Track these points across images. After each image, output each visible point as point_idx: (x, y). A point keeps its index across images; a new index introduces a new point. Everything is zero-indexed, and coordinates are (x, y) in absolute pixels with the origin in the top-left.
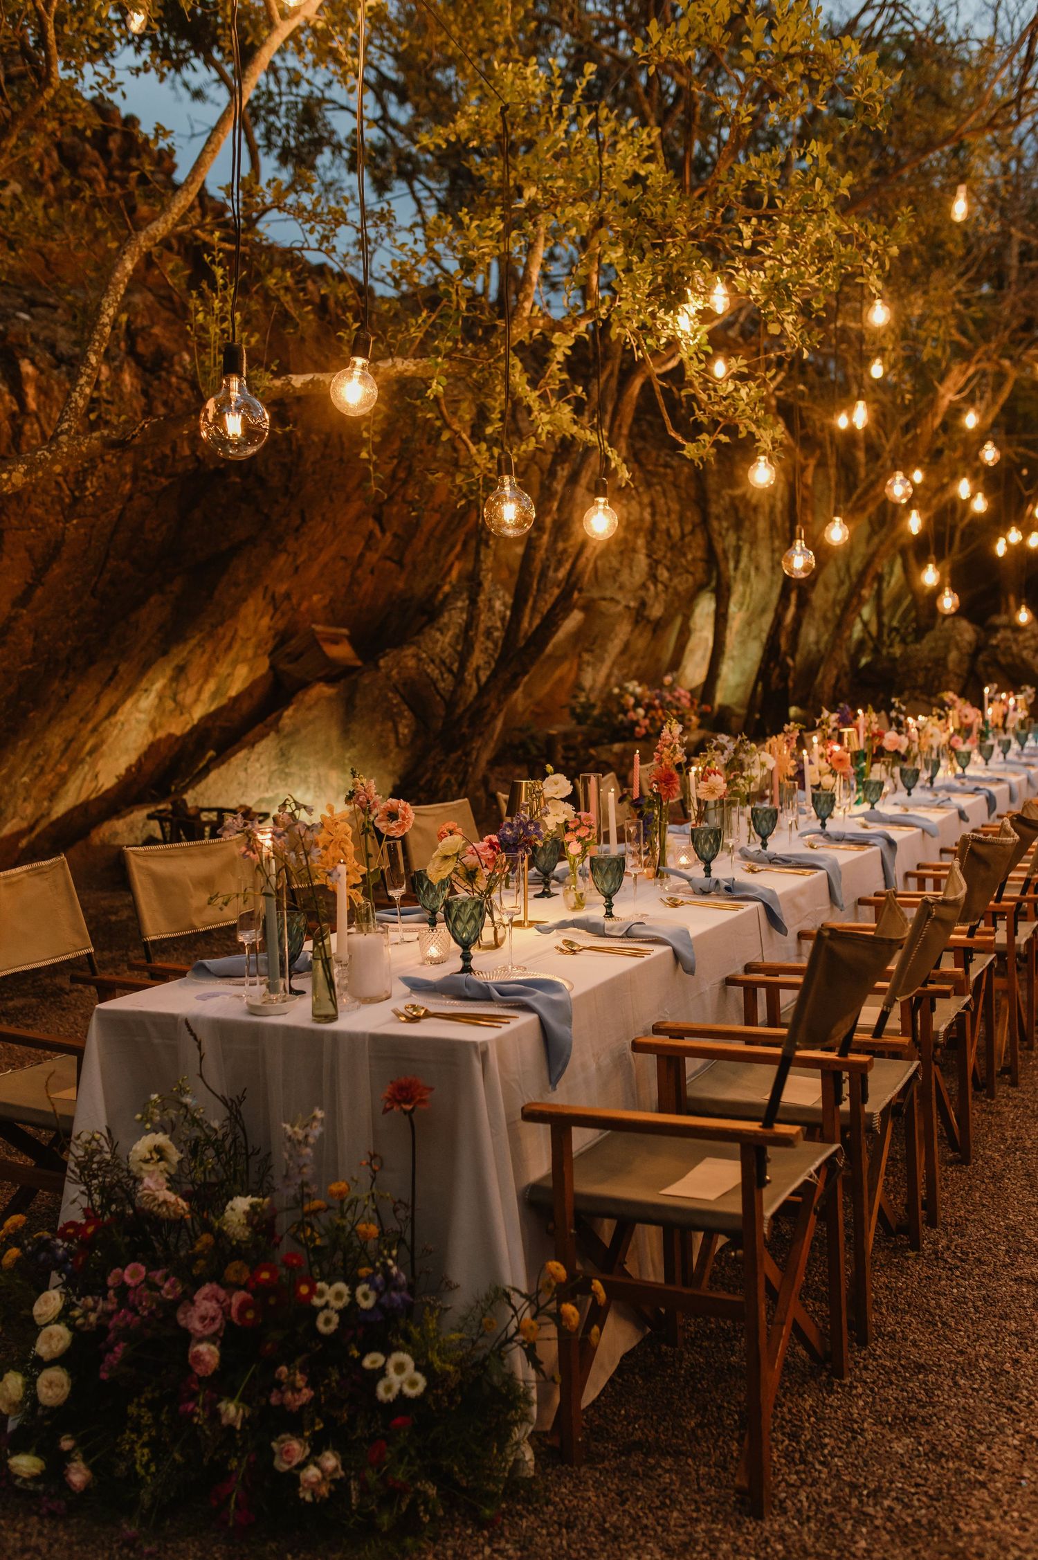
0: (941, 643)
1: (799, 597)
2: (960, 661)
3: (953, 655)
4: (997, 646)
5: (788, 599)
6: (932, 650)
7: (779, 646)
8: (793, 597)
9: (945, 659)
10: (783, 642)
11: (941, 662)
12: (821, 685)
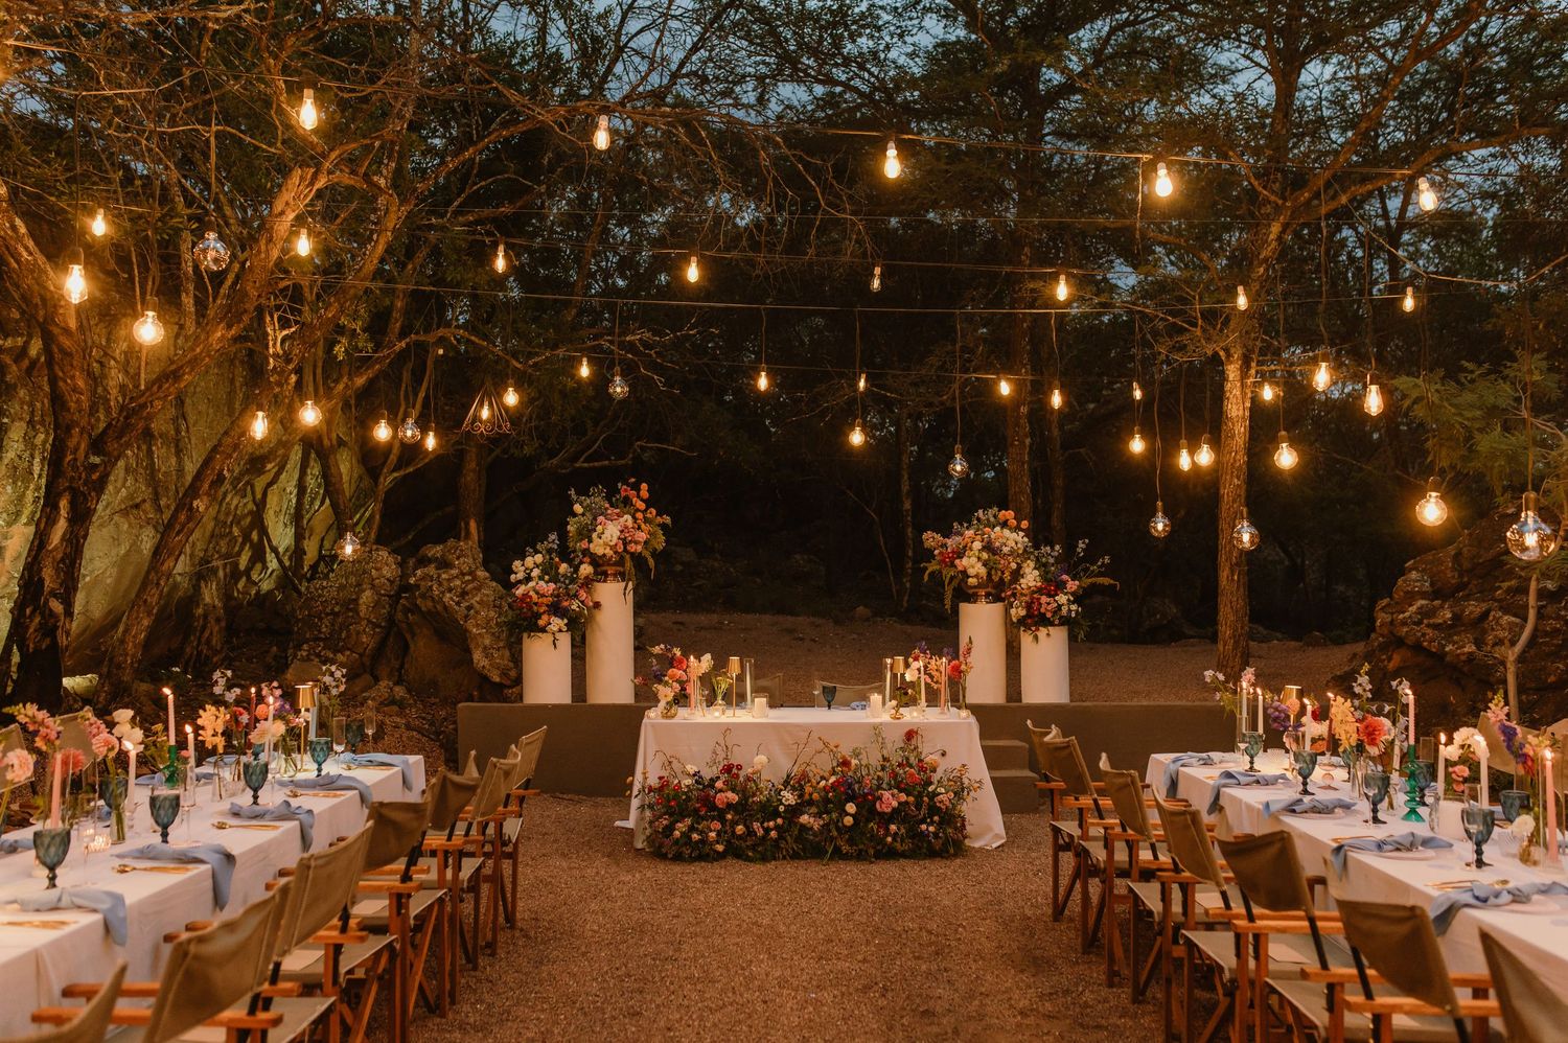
0: (353, 580)
1: (73, 504)
2: (377, 604)
3: (367, 597)
4: (417, 586)
5: (56, 507)
6: (342, 587)
7: (41, 581)
8: (64, 504)
9: (356, 601)
10: (48, 575)
11: (351, 605)
12: (122, 641)
